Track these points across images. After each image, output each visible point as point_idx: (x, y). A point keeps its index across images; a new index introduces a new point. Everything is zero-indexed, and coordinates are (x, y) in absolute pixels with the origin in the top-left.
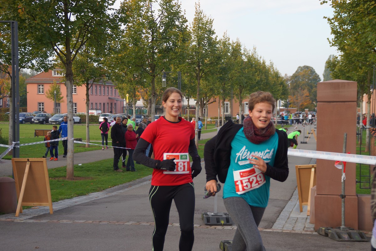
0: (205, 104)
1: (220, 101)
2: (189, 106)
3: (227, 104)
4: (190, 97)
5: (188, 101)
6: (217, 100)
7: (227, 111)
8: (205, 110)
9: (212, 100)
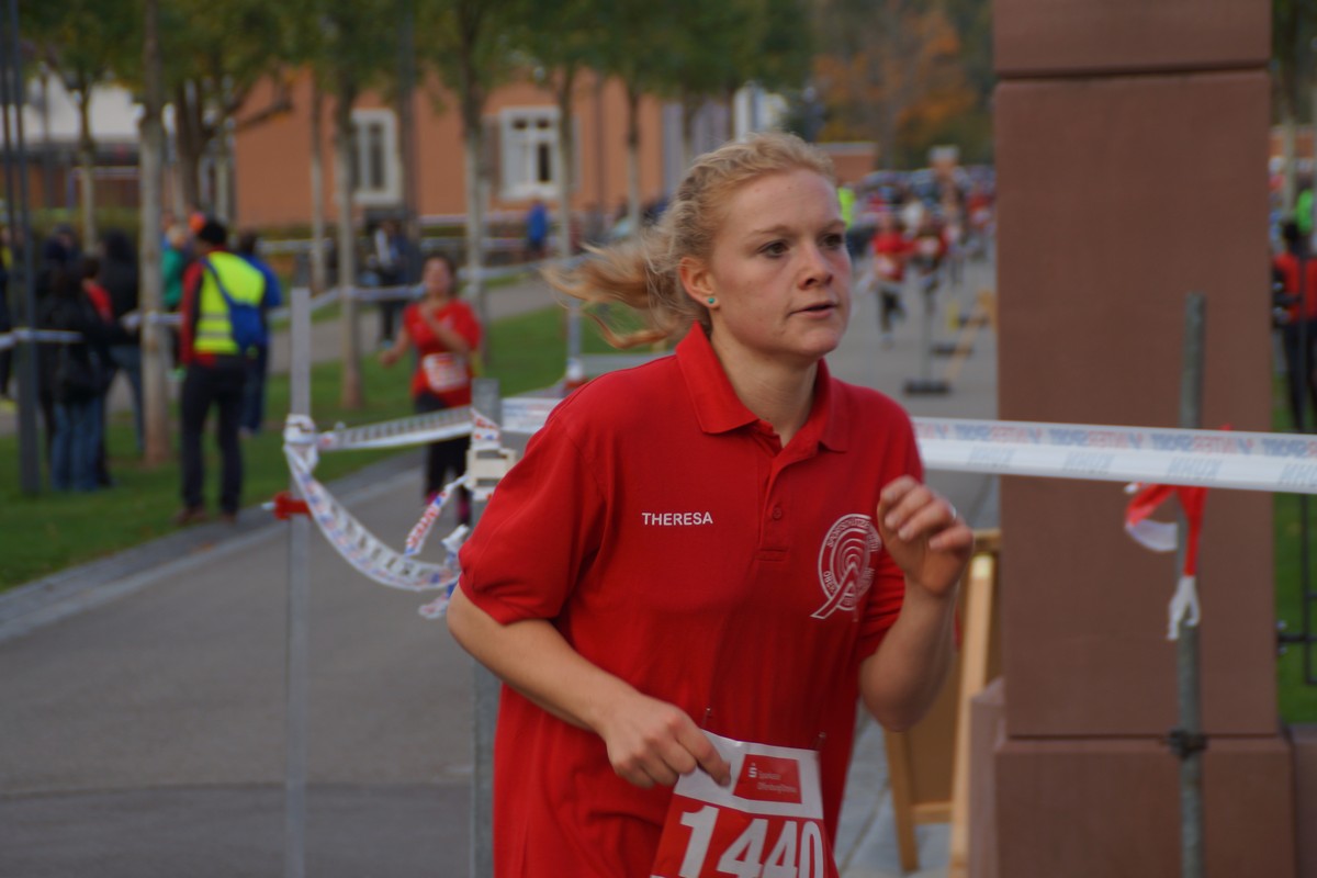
0: (209, 133)
1: (317, 105)
2: (87, 142)
3: (376, 130)
4: (98, 76)
5: (84, 107)
6: (303, 95)
7: (378, 181)
8: (212, 174)
9: (262, 97)
